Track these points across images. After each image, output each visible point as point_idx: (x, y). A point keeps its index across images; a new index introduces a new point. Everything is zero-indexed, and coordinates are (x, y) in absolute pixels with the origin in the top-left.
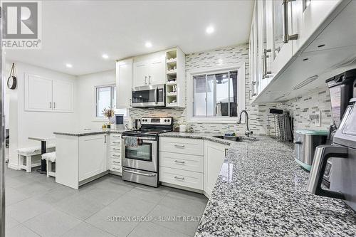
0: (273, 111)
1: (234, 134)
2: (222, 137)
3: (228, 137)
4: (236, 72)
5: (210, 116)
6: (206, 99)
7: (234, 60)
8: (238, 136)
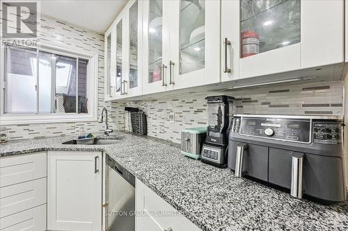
0: (128, 109)
1: (90, 135)
2: (75, 142)
3: (82, 140)
4: (87, 61)
5: (44, 114)
6: (37, 87)
7: (85, 46)
8: (95, 136)
